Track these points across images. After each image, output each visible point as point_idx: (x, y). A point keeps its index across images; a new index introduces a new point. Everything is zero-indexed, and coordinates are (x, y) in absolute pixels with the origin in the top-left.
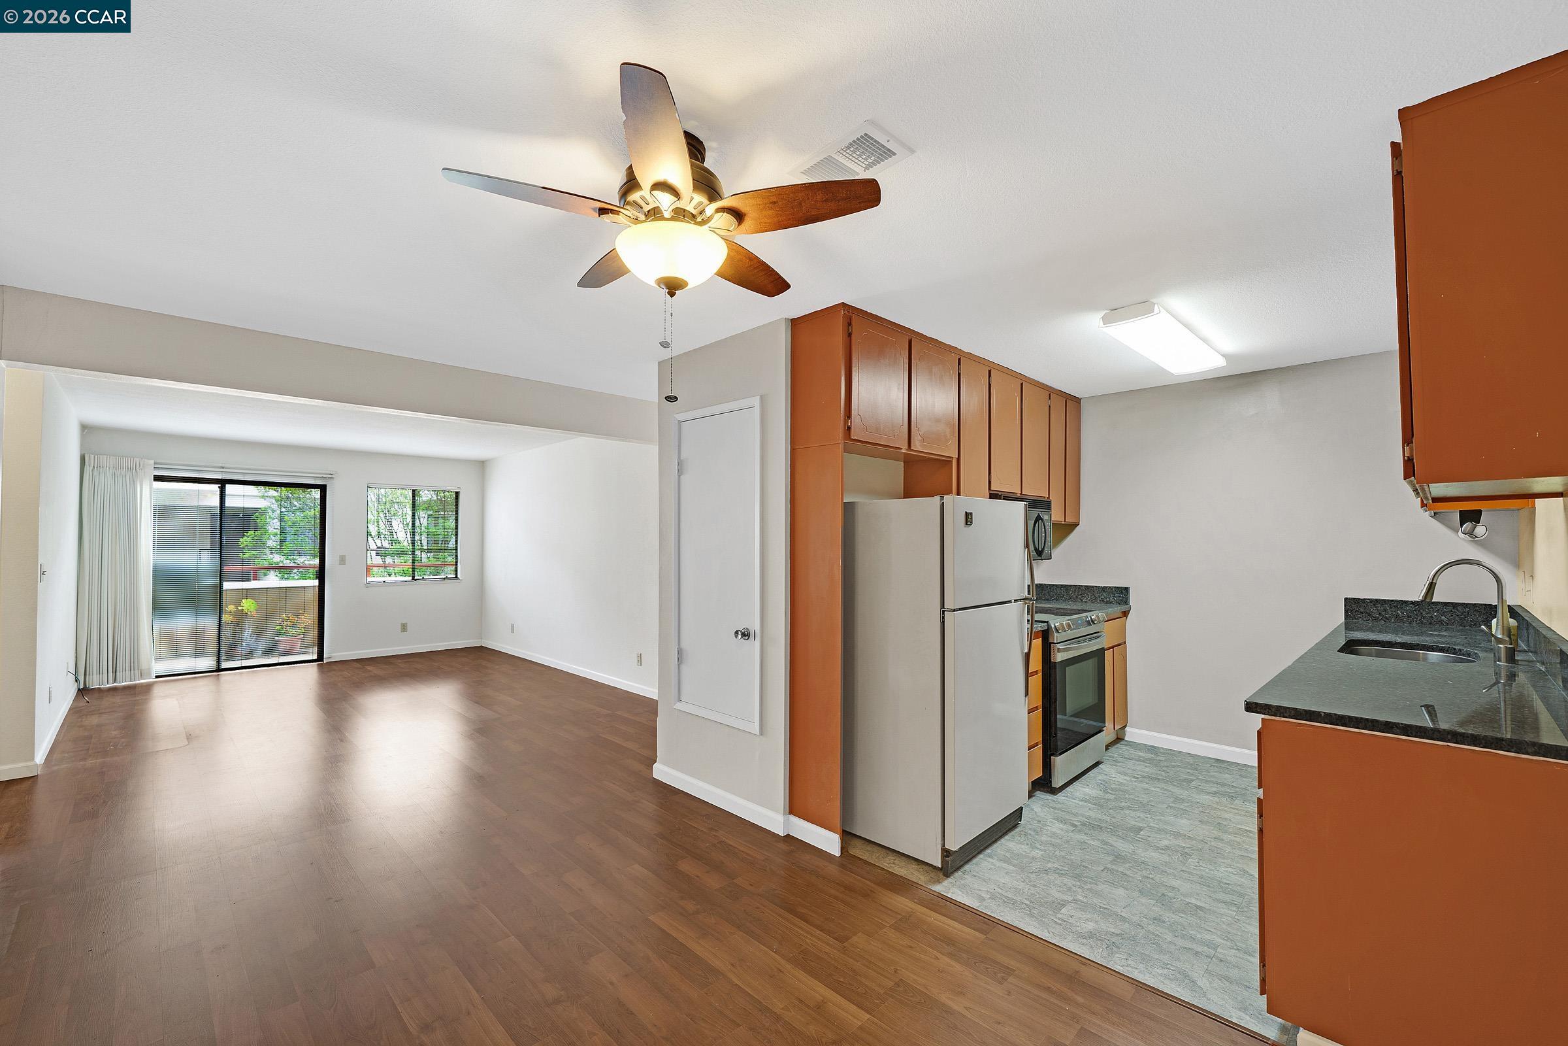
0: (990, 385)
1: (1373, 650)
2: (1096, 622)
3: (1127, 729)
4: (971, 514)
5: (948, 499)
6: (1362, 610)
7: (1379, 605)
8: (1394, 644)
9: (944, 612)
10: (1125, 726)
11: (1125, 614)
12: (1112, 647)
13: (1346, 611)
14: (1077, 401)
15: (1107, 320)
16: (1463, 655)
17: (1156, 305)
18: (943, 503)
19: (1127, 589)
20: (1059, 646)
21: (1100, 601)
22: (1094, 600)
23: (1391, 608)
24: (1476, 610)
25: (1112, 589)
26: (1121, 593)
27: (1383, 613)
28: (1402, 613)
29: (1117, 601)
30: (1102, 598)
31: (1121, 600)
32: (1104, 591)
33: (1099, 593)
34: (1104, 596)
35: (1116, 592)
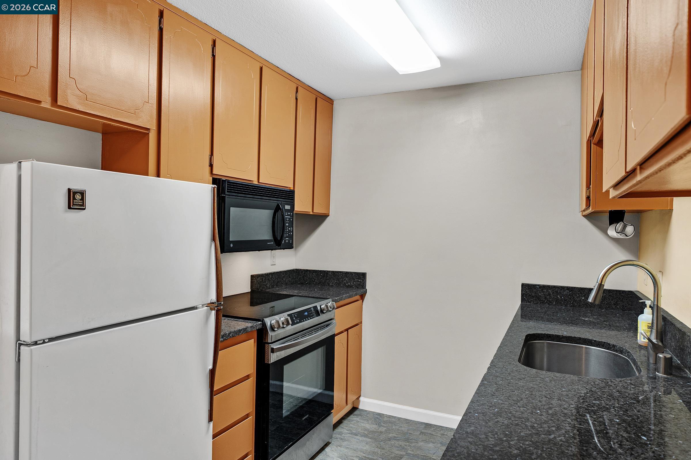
0: (214, 57)
1: (545, 344)
2: (325, 312)
3: (361, 399)
6: (533, 294)
7: (545, 291)
8: (561, 338)
10: (360, 397)
11: (362, 297)
12: (347, 330)
13: (522, 295)
14: (330, 101)
16: (616, 351)
19: (364, 275)
20: (275, 346)
21: (343, 285)
22: (338, 284)
23: (553, 293)
24: (610, 295)
25: (352, 275)
26: (360, 278)
27: (548, 297)
28: (561, 297)
29: (353, 286)
30: (344, 283)
31: (359, 285)
32: (346, 276)
33: (343, 278)
34: (346, 281)
35: (356, 277)
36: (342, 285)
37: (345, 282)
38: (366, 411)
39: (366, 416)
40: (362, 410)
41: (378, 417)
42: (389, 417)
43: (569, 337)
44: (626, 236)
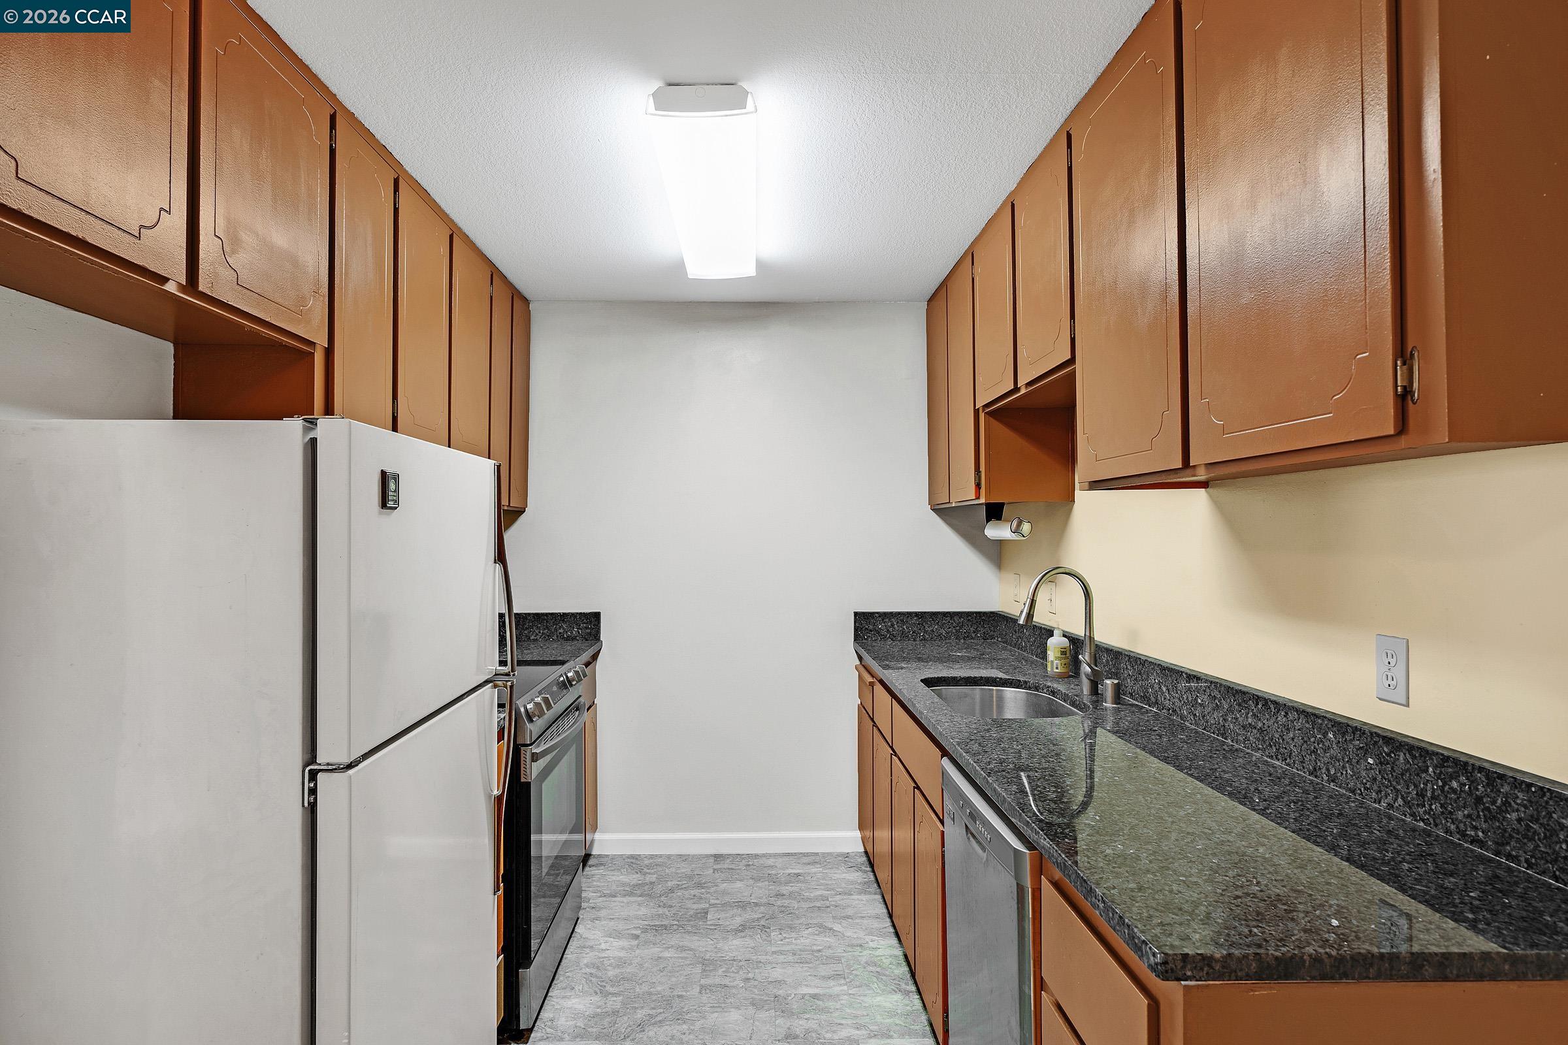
0: (396, 210)
2: (574, 683)
3: (591, 839)
4: (396, 478)
5: (325, 425)
9: (313, 775)
11: (596, 655)
15: (662, 103)
17: (749, 95)
18: (314, 441)
19: (596, 616)
20: (533, 749)
21: (557, 637)
22: (548, 636)
23: (898, 622)
24: (969, 620)
25: (576, 617)
26: (591, 621)
27: (891, 630)
28: (907, 628)
29: (578, 638)
30: (560, 633)
31: (590, 634)
32: (564, 620)
33: (557, 625)
34: (564, 629)
35: (583, 620)
36: (555, 637)
37: (561, 631)
38: (607, 856)
39: (611, 863)
40: (599, 856)
41: (634, 861)
42: (652, 858)
43: (968, 677)
44: (1024, 536)
